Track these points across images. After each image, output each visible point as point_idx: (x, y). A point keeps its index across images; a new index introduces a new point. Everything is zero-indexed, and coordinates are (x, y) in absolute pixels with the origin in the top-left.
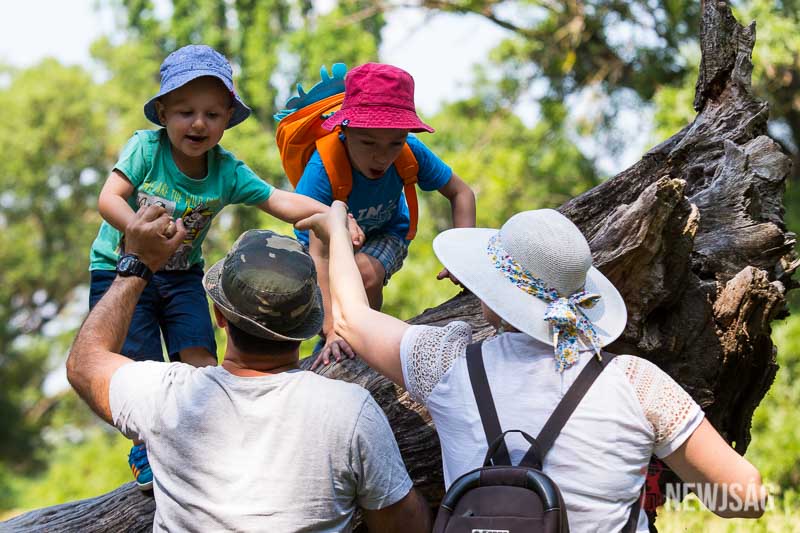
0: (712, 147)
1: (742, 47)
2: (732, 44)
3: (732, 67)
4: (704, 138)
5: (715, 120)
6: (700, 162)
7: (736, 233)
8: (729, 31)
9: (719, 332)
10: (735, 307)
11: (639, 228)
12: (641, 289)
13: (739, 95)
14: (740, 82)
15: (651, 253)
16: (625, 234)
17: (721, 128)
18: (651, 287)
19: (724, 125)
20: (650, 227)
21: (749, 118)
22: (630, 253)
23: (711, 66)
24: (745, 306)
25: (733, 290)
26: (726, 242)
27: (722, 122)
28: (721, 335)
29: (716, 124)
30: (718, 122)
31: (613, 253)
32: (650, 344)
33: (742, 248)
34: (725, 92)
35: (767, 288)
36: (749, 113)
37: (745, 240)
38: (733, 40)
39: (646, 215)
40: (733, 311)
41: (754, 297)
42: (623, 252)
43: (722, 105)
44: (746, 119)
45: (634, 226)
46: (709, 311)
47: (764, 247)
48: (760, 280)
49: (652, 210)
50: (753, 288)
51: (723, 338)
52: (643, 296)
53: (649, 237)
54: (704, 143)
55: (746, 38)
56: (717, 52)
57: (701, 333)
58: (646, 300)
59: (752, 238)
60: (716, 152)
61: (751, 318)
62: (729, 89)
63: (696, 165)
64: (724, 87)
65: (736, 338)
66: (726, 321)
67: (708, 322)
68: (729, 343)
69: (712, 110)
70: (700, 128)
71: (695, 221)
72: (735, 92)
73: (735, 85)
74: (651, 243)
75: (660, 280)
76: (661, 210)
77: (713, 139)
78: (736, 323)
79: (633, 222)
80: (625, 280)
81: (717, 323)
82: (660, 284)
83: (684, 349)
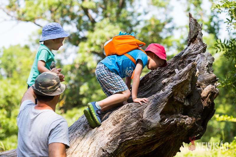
0: (193, 55)
1: (200, 30)
2: (197, 29)
3: (198, 35)
4: (190, 52)
5: (193, 48)
6: (190, 58)
7: (205, 76)
8: (197, 26)
9: (202, 101)
10: (207, 95)
11: (186, 75)
12: (185, 90)
13: (200, 42)
14: (200, 38)
15: (189, 81)
16: (183, 76)
17: (195, 50)
18: (188, 90)
19: (195, 49)
20: (189, 75)
21: (202, 47)
22: (184, 81)
23: (192, 34)
24: (209, 95)
25: (206, 90)
26: (202, 79)
27: (195, 48)
28: (202, 102)
29: (193, 49)
30: (194, 48)
31: (180, 81)
32: (187, 104)
33: (207, 80)
34: (196, 41)
35: (215, 90)
36: (202, 46)
37: (207, 78)
38: (198, 28)
39: (188, 71)
40: (206, 96)
41: (212, 92)
42: (183, 81)
43: (195, 44)
44: (201, 48)
45: (185, 74)
46: (200, 96)
47: (212, 80)
48: (213, 88)
49: (190, 70)
50: (212, 90)
51: (203, 103)
52: (186, 92)
53: (189, 77)
54: (191, 54)
55: (200, 27)
56: (194, 31)
57: (198, 101)
58: (186, 93)
59: (209, 77)
60: (194, 56)
61: (210, 97)
62: (197, 40)
63: (189, 59)
64: (195, 40)
65: (207, 102)
66: (204, 98)
67: (200, 98)
68: (205, 104)
69: (192, 46)
70: (189, 50)
71: (198, 73)
72: (198, 41)
73: (198, 39)
74: (189, 78)
75: (190, 88)
76: (192, 70)
77: (193, 53)
78: (207, 99)
79: (185, 73)
80: (182, 88)
81: (201, 99)
82: (190, 89)
83: (194, 105)
